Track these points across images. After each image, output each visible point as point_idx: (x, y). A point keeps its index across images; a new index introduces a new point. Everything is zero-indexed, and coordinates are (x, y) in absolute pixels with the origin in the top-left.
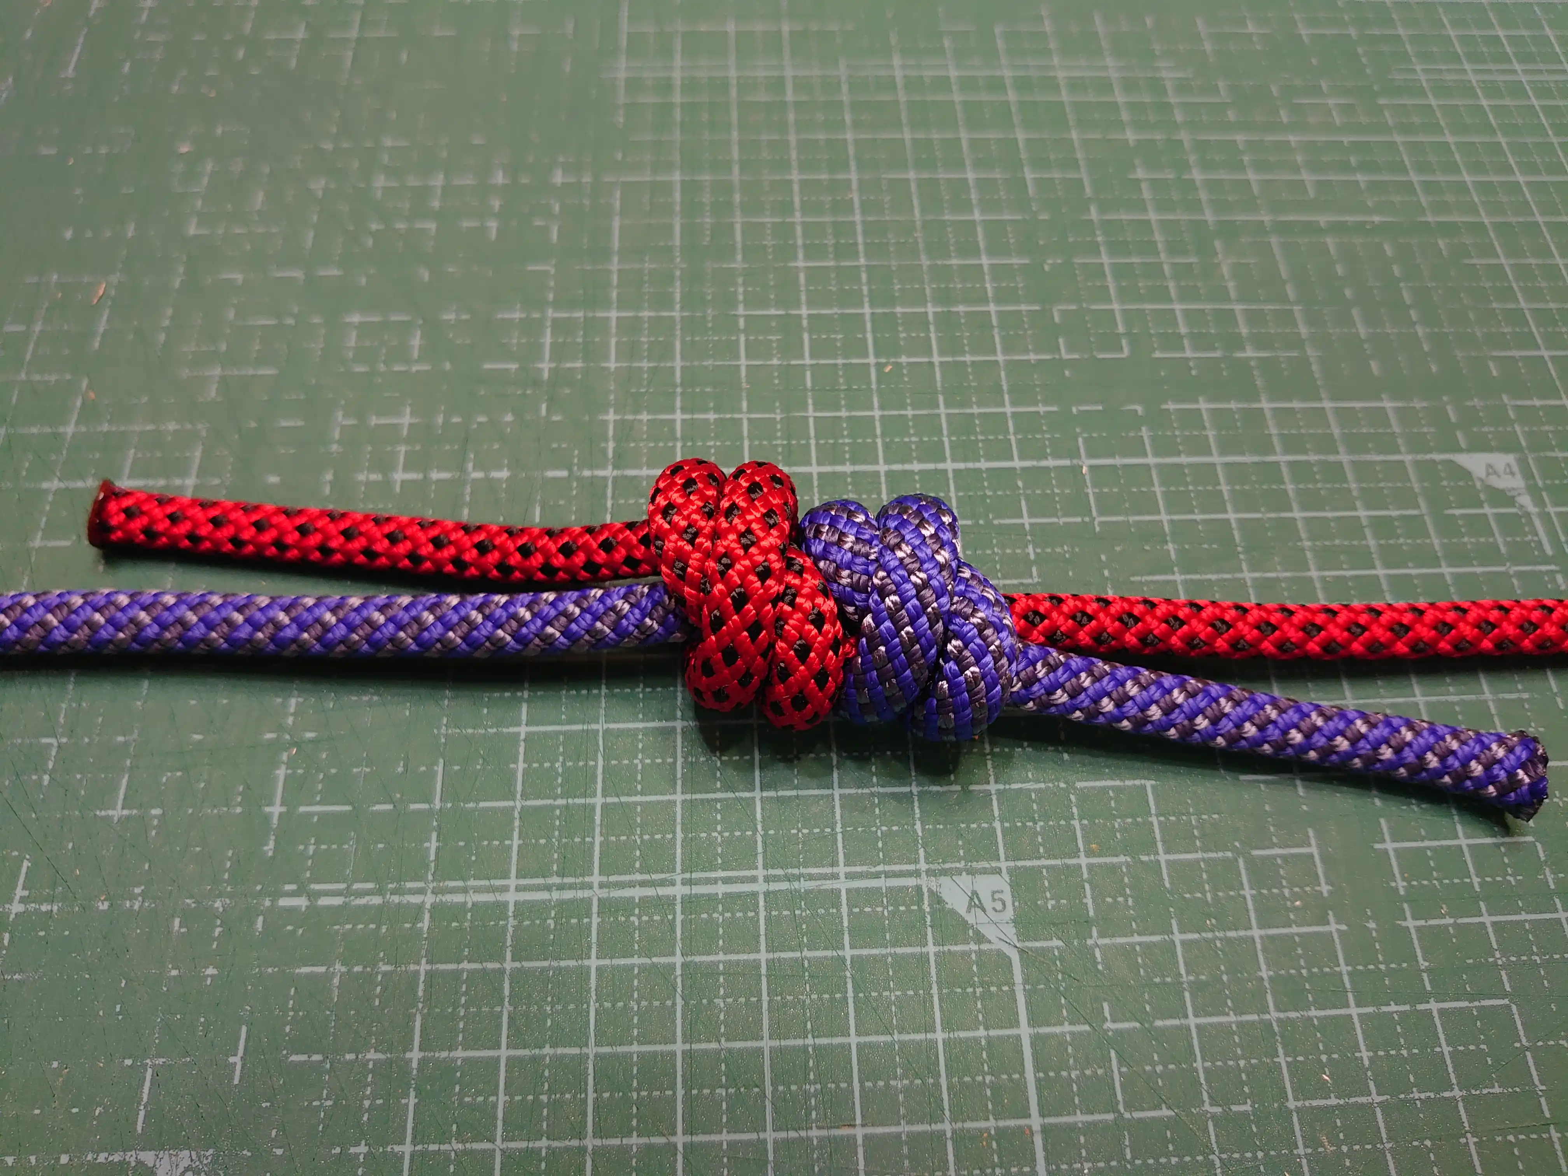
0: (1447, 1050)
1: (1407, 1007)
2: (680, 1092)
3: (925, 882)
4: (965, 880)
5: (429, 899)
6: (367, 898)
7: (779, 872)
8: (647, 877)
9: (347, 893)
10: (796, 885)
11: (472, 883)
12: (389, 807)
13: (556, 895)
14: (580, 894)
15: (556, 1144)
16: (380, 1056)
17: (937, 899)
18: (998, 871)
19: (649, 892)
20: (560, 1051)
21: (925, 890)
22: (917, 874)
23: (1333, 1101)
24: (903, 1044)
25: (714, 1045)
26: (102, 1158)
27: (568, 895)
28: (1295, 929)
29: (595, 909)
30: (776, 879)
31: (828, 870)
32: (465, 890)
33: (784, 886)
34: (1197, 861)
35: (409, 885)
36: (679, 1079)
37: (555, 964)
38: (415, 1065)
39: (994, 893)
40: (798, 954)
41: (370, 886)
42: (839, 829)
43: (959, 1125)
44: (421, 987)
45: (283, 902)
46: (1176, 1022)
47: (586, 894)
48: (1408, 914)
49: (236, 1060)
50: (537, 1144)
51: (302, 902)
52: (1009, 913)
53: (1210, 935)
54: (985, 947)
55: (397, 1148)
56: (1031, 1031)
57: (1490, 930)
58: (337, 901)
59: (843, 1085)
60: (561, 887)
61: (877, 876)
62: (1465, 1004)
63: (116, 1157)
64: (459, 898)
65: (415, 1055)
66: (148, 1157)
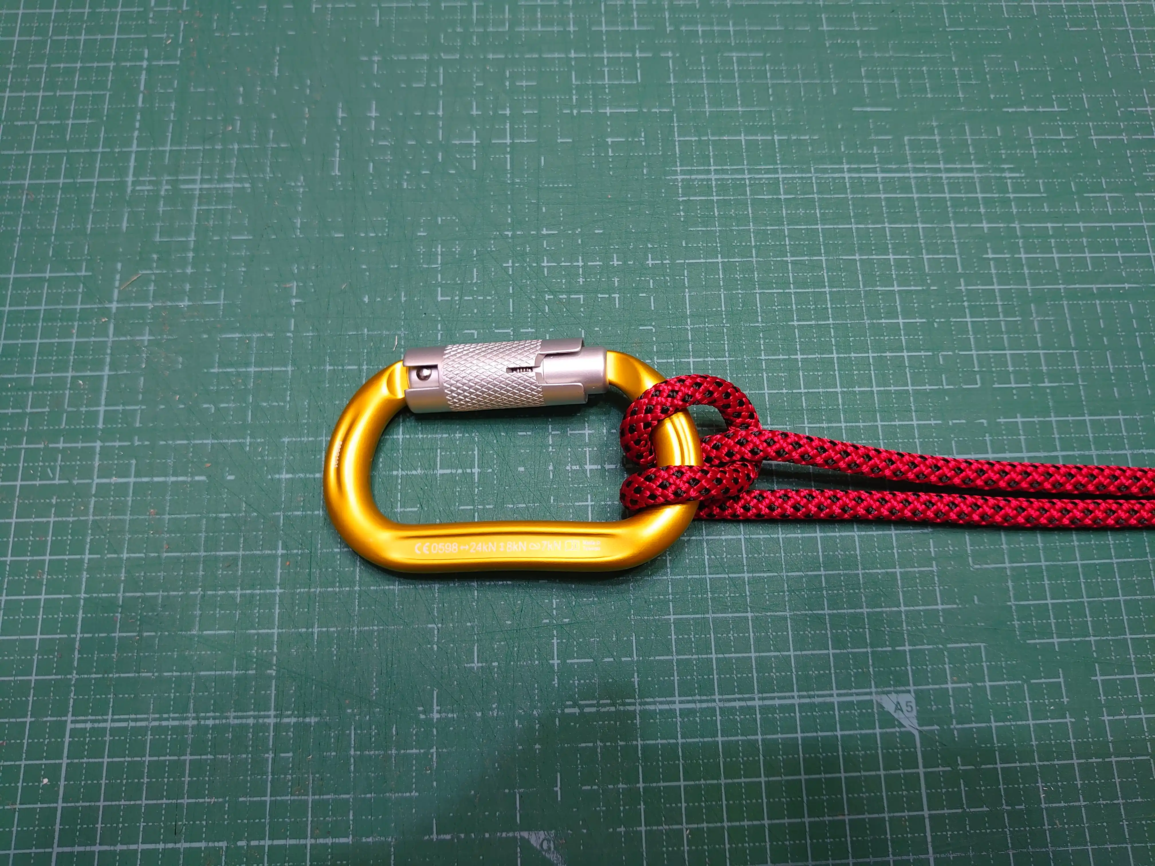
0: (1118, 781)
1: (1101, 760)
2: (765, 800)
3: (874, 698)
4: (893, 696)
5: (638, 708)
6: (608, 708)
7: (805, 693)
8: (741, 696)
9: (598, 705)
10: (813, 700)
11: (657, 699)
12: (612, 659)
13: (698, 705)
14: (710, 705)
15: (711, 825)
16: (625, 786)
17: (880, 706)
18: (909, 692)
19: (743, 704)
20: (708, 782)
21: (874, 701)
22: (871, 693)
23: (1063, 804)
24: (865, 776)
25: (779, 778)
26: (504, 835)
27: (704, 705)
28: (1050, 721)
29: (718, 713)
30: (803, 697)
31: (828, 692)
32: (654, 703)
33: (807, 700)
34: (1004, 686)
35: (628, 701)
36: (764, 795)
37: (702, 740)
38: (641, 790)
39: (907, 702)
40: (815, 734)
41: (609, 701)
42: (833, 671)
43: (892, 814)
44: (640, 752)
45: (567, 711)
46: (992, 766)
47: (713, 704)
48: (1105, 714)
49: (558, 789)
50: (702, 825)
51: (576, 710)
52: (915, 713)
53: (1009, 723)
54: (903, 729)
55: (638, 829)
56: (924, 770)
57: (1144, 721)
58: (594, 710)
59: (839, 796)
60: (701, 701)
61: (851, 695)
62: (1129, 759)
63: (511, 834)
64: (652, 707)
65: (641, 785)
66: (525, 834)
